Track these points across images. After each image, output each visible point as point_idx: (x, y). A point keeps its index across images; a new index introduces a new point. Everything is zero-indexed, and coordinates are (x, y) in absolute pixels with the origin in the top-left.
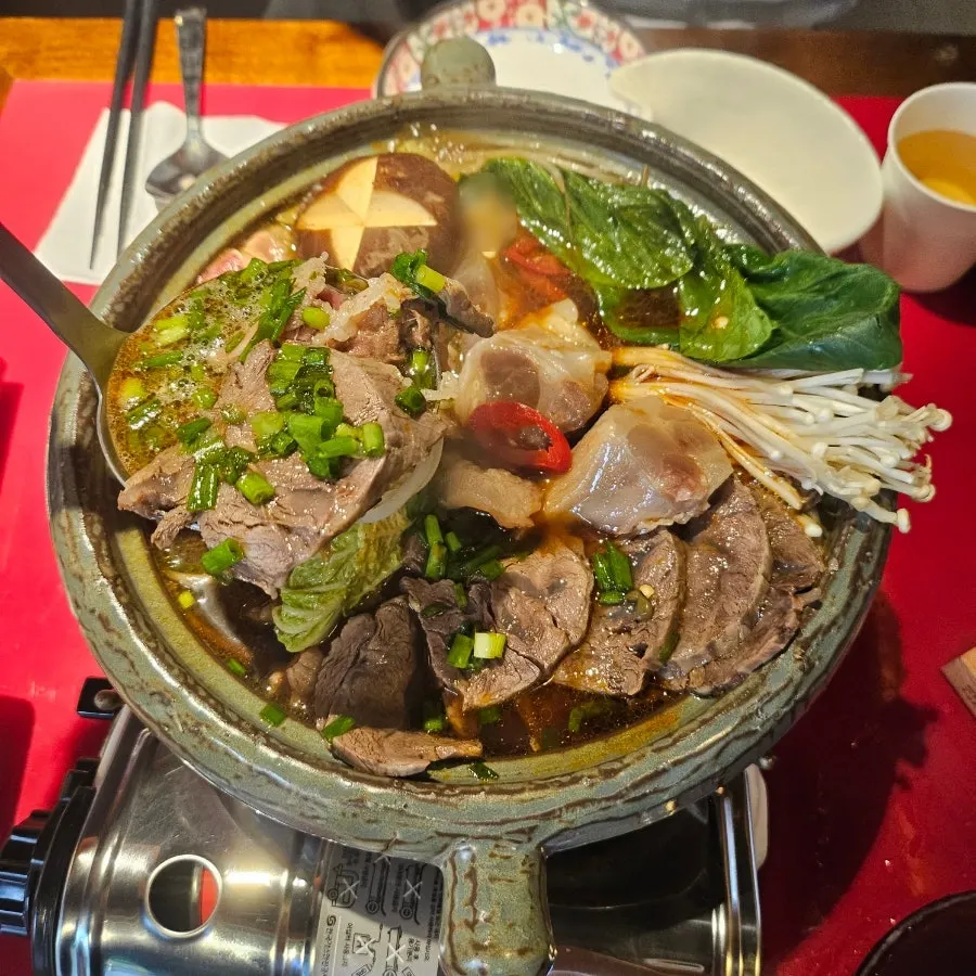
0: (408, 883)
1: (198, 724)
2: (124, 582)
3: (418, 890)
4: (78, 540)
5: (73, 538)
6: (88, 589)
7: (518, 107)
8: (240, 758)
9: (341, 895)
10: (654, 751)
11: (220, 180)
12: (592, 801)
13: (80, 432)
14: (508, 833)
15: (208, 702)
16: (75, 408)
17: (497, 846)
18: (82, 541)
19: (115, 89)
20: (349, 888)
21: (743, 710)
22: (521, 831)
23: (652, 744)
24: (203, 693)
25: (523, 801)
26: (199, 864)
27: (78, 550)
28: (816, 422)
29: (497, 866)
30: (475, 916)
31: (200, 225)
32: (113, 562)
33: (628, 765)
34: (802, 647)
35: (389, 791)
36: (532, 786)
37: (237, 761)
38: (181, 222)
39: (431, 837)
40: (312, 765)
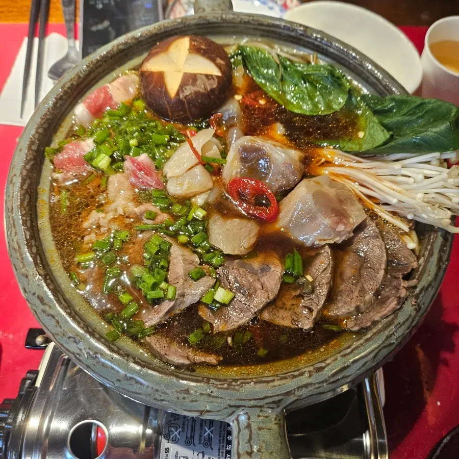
0: (206, 429)
1: (96, 353)
2: (50, 278)
3: (212, 432)
4: (24, 256)
5: (21, 255)
6: (31, 282)
7: (248, 23)
8: (120, 370)
9: (172, 437)
10: (342, 356)
11: (92, 62)
12: (311, 384)
13: (22, 197)
14: (267, 404)
15: (100, 341)
16: (19, 185)
17: (261, 411)
18: (26, 256)
19: (30, 26)
20: (176, 433)
21: (387, 333)
22: (274, 402)
23: (340, 353)
24: (97, 336)
25: (274, 386)
26: (95, 424)
27: (24, 261)
28: (415, 182)
29: (262, 422)
30: (251, 449)
31: (82, 86)
32: (44, 267)
33: (329, 364)
34: (415, 298)
35: (202, 384)
36: (279, 378)
37: (118, 372)
38: (72, 85)
39: (226, 408)
40: (159, 372)
